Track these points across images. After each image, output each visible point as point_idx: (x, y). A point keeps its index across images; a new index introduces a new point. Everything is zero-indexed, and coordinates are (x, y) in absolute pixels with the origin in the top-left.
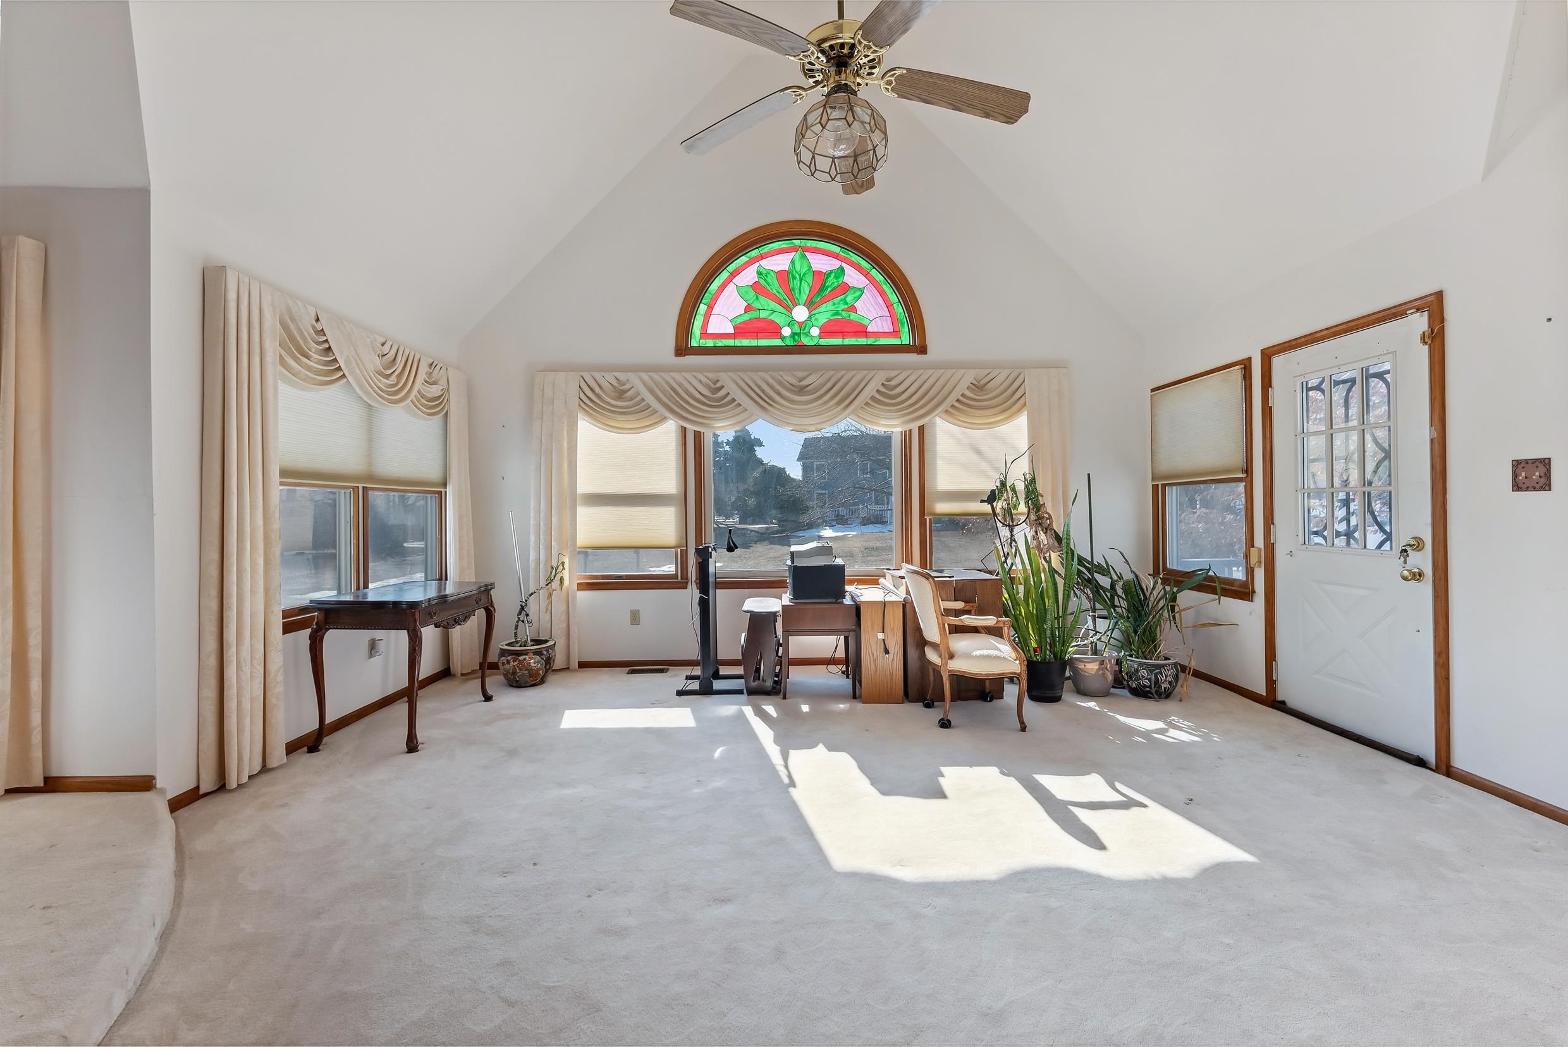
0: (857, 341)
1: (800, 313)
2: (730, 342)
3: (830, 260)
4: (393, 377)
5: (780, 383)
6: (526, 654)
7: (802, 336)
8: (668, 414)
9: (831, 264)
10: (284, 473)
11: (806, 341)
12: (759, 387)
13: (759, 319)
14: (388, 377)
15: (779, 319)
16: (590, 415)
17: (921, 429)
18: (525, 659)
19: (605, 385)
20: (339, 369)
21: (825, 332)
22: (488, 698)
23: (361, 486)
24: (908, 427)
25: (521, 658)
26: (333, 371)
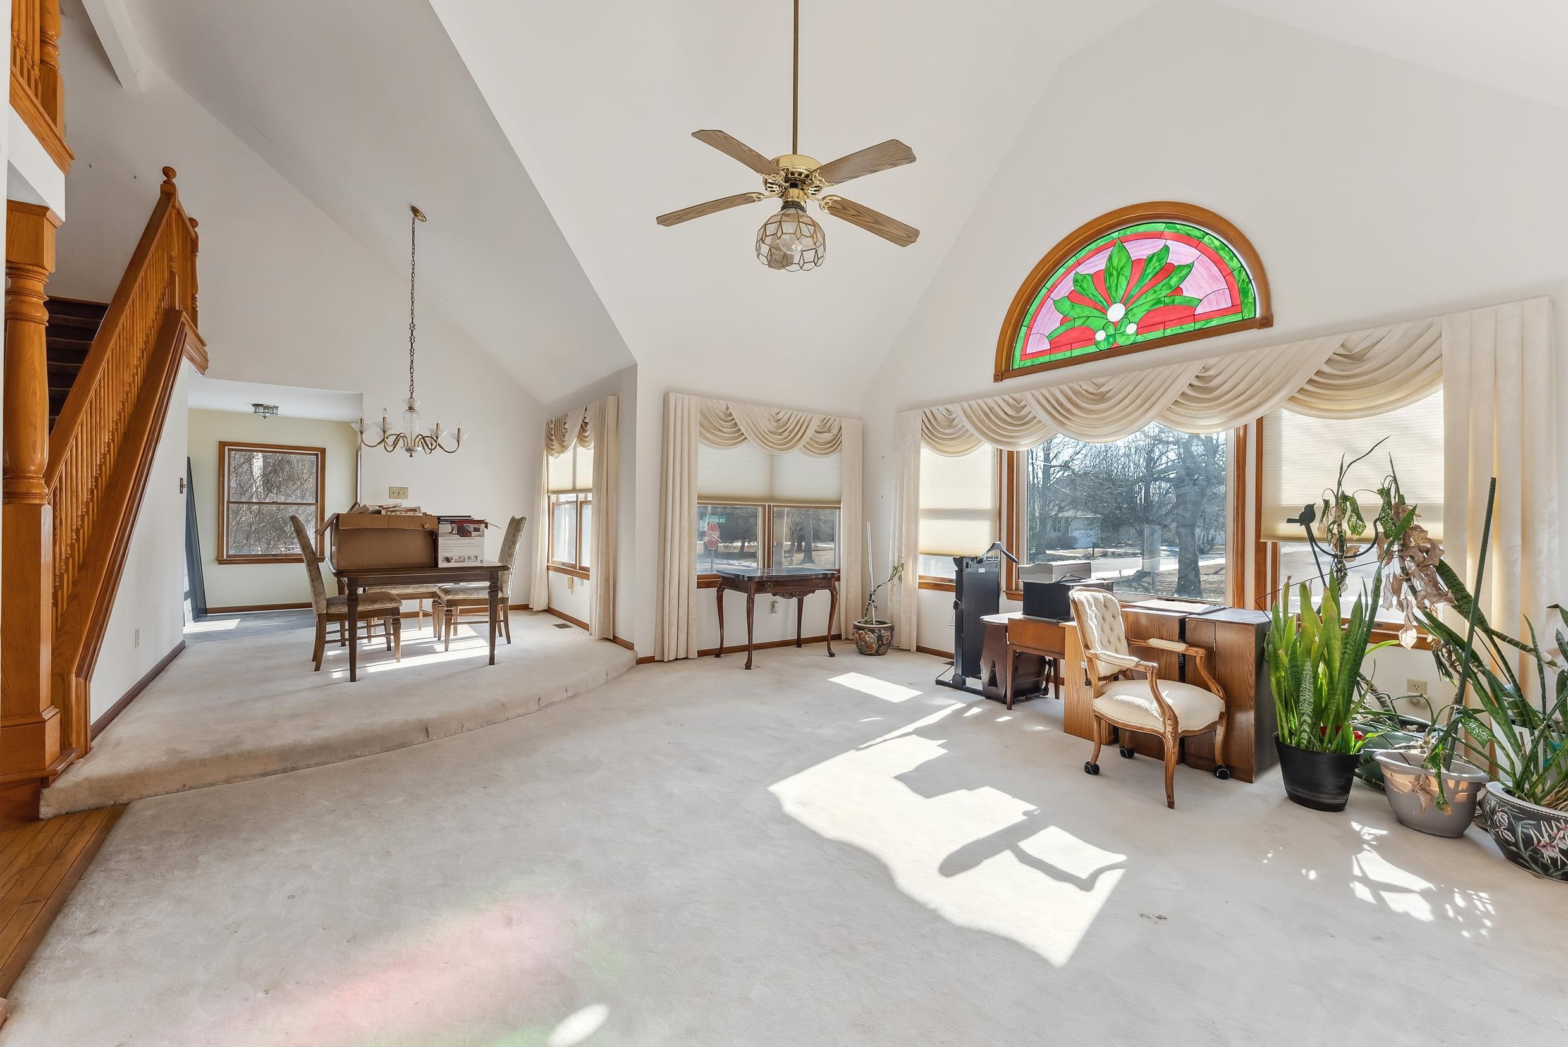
0: (1182, 328)
1: (1116, 312)
2: (1045, 359)
3: (1153, 242)
4: (786, 434)
5: (1076, 393)
6: (863, 630)
7: (1118, 337)
8: (981, 438)
9: (1154, 247)
10: (699, 497)
11: (1122, 341)
12: (1057, 401)
13: (1073, 329)
14: (781, 434)
15: (1094, 323)
16: (929, 443)
17: (1260, 422)
18: (862, 633)
19: (939, 417)
20: (743, 434)
21: (1142, 328)
22: (832, 655)
23: (767, 504)
24: (1240, 422)
25: (860, 632)
26: (739, 437)
